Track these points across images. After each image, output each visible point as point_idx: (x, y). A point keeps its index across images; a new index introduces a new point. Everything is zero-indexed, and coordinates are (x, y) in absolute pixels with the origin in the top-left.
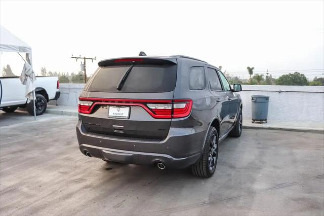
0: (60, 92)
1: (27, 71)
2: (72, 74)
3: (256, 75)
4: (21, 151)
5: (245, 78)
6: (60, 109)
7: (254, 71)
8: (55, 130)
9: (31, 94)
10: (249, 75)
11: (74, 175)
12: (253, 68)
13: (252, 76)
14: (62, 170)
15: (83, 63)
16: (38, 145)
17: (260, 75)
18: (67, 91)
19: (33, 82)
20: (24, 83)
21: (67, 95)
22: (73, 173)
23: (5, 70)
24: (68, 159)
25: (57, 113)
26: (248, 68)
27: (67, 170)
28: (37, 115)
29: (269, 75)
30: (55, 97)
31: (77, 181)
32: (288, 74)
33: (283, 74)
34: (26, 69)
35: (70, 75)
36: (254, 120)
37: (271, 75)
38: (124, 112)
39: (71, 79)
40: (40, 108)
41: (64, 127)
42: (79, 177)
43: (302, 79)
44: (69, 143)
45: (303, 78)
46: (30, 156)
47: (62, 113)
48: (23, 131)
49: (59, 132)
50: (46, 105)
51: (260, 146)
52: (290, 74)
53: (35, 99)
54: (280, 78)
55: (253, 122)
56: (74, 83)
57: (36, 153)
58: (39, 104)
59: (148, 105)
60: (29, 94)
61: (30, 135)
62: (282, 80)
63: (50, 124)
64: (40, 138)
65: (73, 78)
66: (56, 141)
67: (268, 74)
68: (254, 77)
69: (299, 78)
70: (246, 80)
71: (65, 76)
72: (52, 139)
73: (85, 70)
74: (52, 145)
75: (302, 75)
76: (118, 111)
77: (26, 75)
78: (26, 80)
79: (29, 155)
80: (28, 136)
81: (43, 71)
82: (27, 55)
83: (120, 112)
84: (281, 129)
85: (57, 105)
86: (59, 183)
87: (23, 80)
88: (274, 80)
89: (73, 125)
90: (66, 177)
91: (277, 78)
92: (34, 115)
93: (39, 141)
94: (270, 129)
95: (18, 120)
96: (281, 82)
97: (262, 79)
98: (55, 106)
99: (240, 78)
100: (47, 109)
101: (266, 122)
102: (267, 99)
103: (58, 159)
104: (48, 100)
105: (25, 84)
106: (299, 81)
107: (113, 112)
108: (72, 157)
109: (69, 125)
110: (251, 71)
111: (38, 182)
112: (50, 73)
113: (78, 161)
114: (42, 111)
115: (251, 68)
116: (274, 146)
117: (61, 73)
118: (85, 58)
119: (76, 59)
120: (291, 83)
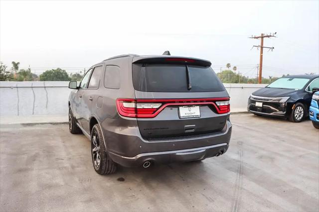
3: (22, 70)
7: (19, 66)
10: (15, 70)
12: (18, 63)
13: (18, 71)
26: (13, 63)
32: (51, 70)
33: (46, 70)
38: (195, 112)
43: (64, 75)
45: (65, 73)
52: (53, 70)
54: (44, 73)
59: (216, 102)
68: (20, 73)
69: (62, 74)
75: (64, 71)
76: (190, 111)
83: (192, 112)
96: (45, 77)
106: (61, 76)
107: (185, 112)
110: (16, 66)
115: (16, 63)
120: (55, 78)
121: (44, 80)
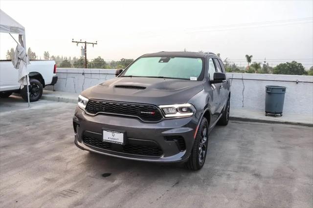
0: (57, 77)
1: (19, 54)
2: (74, 58)
3: (255, 63)
4: (5, 147)
5: (242, 66)
6: (57, 95)
7: (252, 59)
8: (48, 119)
9: (25, 79)
10: (247, 63)
11: (62, 185)
12: (251, 56)
13: (250, 64)
14: (48, 175)
15: (84, 48)
16: (25, 139)
17: (258, 63)
18: (65, 76)
19: (26, 66)
20: (16, 67)
21: (65, 80)
22: (61, 181)
23: (9, 54)
24: (58, 159)
25: (53, 100)
26: (247, 56)
27: (55, 176)
28: (31, 101)
29: (266, 64)
30: (52, 82)
31: (65, 193)
32: (285, 63)
33: (280, 63)
34: (18, 52)
35: (72, 59)
36: (267, 112)
37: (268, 64)
39: (73, 63)
40: (35, 94)
41: (58, 116)
42: (68, 187)
44: (62, 137)
45: (300, 67)
46: (14, 153)
47: (59, 100)
48: (13, 121)
49: (52, 122)
50: (42, 91)
51: (281, 146)
52: (288, 63)
53: (29, 84)
54: (278, 66)
55: (266, 115)
56: (75, 67)
57: (21, 151)
58: (34, 89)
60: (22, 79)
61: (20, 126)
62: (279, 69)
63: (44, 113)
64: (31, 129)
65: (75, 62)
66: (47, 134)
67: (265, 62)
68: (252, 65)
69: (296, 67)
70: (243, 67)
71: (66, 61)
72: (43, 131)
73: (86, 54)
74: (42, 139)
75: (299, 64)
77: (19, 59)
78: (18, 63)
79: (12, 152)
80: (17, 126)
81: (46, 55)
82: (20, 36)
84: (299, 124)
85: (54, 91)
86: (42, 196)
87: (16, 64)
88: (271, 68)
89: (68, 113)
90: (52, 187)
91: (274, 66)
92: (28, 102)
93: (29, 133)
94: (286, 123)
95: (10, 106)
97: (260, 67)
98: (52, 92)
99: (238, 66)
100: (43, 95)
101: (281, 116)
102: (284, 90)
103: (46, 158)
104: (44, 86)
105: (18, 68)
106: (296, 69)
108: (63, 155)
109: (65, 114)
110: (249, 59)
111: (16, 194)
112: (53, 57)
113: (70, 162)
114: (37, 97)
115: (249, 56)
116: (297, 145)
117: (64, 58)
118: (86, 43)
119: (76, 43)
120: (289, 72)
121: (277, 73)
